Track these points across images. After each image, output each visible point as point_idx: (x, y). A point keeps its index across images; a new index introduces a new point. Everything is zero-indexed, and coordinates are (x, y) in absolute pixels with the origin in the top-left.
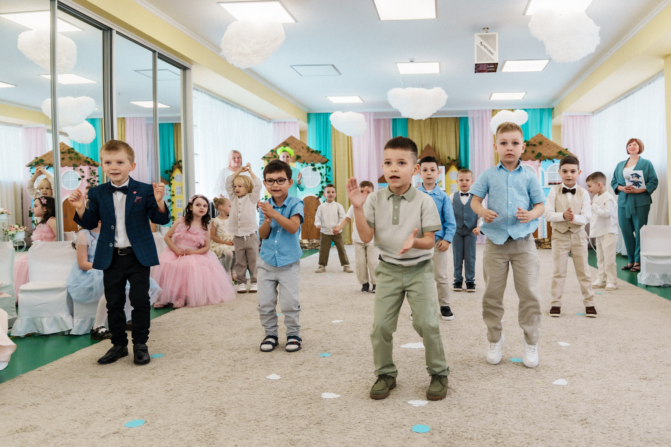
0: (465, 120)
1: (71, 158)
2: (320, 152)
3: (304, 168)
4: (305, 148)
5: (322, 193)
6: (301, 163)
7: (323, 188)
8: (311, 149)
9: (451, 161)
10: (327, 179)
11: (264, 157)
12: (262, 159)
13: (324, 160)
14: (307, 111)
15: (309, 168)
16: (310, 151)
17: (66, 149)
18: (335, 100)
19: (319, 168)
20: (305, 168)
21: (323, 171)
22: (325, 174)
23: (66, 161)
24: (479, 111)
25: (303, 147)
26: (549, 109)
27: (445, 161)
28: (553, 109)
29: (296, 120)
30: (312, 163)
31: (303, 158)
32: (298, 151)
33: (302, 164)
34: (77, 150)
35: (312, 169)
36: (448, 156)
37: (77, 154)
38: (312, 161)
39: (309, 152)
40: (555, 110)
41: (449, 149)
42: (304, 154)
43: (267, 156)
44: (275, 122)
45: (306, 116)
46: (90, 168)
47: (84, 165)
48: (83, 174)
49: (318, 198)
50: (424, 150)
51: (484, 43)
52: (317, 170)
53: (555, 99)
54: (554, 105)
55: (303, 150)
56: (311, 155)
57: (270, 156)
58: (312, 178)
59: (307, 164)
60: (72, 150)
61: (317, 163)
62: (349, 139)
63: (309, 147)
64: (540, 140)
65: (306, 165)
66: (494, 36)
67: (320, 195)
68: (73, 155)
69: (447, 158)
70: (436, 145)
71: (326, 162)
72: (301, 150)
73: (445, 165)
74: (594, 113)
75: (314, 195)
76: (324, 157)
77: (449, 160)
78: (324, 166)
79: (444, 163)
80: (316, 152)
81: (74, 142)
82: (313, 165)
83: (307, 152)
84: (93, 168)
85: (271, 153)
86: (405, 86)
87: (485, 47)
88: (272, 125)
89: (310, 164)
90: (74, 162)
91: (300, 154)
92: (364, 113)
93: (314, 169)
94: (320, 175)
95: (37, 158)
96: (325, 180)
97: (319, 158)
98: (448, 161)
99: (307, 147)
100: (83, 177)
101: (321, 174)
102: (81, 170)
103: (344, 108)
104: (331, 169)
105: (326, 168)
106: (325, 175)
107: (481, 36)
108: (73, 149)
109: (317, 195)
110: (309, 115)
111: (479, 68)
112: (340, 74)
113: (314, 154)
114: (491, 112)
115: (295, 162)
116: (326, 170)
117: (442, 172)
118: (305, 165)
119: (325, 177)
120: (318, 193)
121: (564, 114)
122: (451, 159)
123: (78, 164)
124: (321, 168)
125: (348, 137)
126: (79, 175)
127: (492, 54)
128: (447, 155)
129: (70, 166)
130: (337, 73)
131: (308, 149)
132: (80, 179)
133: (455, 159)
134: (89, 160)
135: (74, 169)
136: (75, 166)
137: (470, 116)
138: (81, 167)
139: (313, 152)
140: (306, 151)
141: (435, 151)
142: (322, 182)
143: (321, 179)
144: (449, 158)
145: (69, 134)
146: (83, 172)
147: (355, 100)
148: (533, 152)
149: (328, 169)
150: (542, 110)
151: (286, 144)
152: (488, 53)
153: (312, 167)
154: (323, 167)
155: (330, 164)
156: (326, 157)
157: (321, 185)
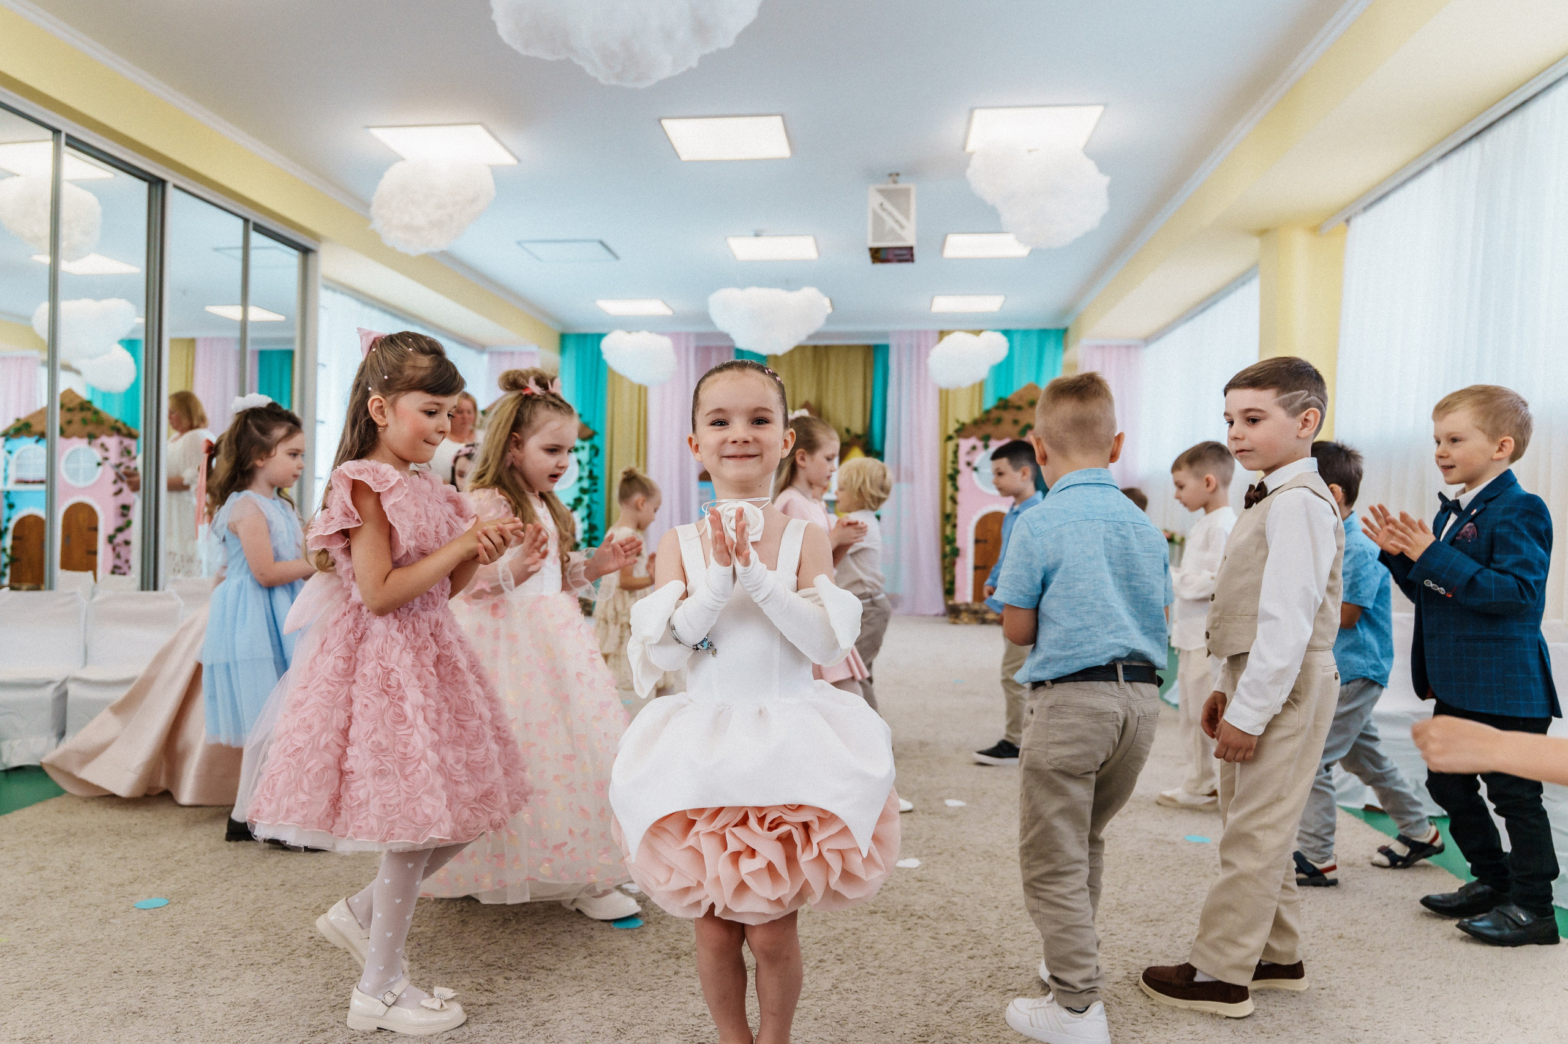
0: (884, 349)
1: (85, 422)
5: (578, 501)
7: (583, 491)
10: (591, 472)
13: (587, 434)
14: (560, 329)
17: (77, 402)
18: (614, 307)
21: (584, 457)
22: (587, 462)
23: (76, 426)
24: (911, 332)
26: (1058, 330)
28: (1065, 331)
29: (533, 348)
34: (97, 404)
36: (847, 426)
37: (96, 412)
40: (1071, 335)
44: (491, 353)
45: (556, 341)
46: (121, 443)
47: (110, 435)
48: (106, 454)
51: (888, 206)
53: (1067, 311)
54: (1067, 322)
60: (87, 405)
62: (642, 392)
64: (1030, 398)
66: (906, 192)
68: (88, 415)
70: (823, 404)
71: (591, 438)
74: (1148, 340)
78: (587, 444)
81: (94, 390)
84: (127, 442)
86: (743, 286)
87: (890, 214)
88: (485, 357)
90: (90, 428)
92: (675, 336)
95: (18, 420)
96: (586, 474)
100: (106, 459)
102: (102, 445)
103: (630, 325)
104: (601, 453)
105: (590, 449)
106: (587, 465)
107: (882, 192)
108: (89, 402)
110: (563, 337)
111: (878, 255)
112: (617, 257)
114: (937, 336)
116: (590, 455)
119: (587, 468)
121: (1085, 342)
123: (97, 432)
125: (640, 387)
126: (97, 454)
127: (902, 227)
129: (81, 437)
130: (610, 257)
132: (99, 464)
133: (859, 432)
134: (119, 425)
135: (90, 443)
136: (91, 437)
137: (892, 342)
138: (104, 439)
142: (580, 479)
143: (580, 472)
144: (848, 430)
145: (82, 370)
146: (107, 450)
147: (654, 307)
148: (1016, 422)
149: (593, 452)
150: (1044, 332)
152: (896, 227)
154: (583, 448)
155: (596, 440)
156: (591, 426)
157: (578, 486)
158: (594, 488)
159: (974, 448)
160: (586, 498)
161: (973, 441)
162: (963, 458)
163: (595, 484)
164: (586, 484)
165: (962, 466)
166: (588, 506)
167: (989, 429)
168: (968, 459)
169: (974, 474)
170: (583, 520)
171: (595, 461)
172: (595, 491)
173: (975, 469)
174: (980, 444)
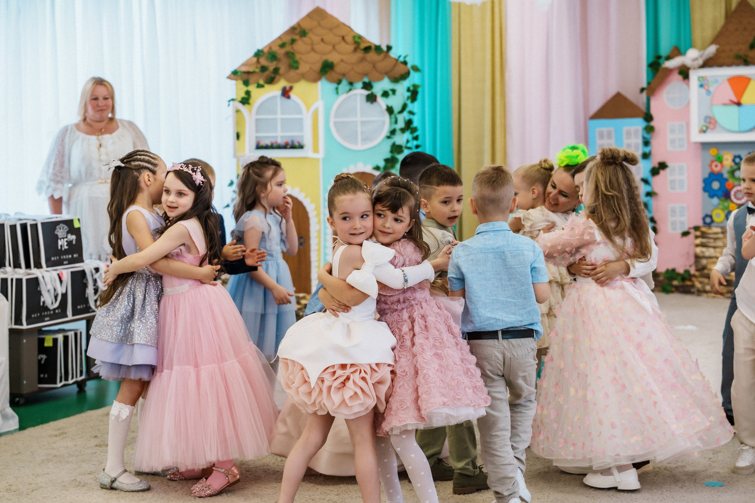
2: (389, 49)
3: (343, 97)
4: (349, 39)
5: (391, 162)
6: (333, 81)
7: (397, 149)
8: (365, 41)
10: (409, 122)
11: (235, 73)
12: (229, 78)
13: (401, 70)
15: (356, 95)
16: (363, 46)
19: (385, 94)
20: (346, 95)
21: (396, 101)
22: (402, 107)
25: (343, 38)
30: (366, 80)
31: (340, 69)
32: (330, 47)
33: (336, 84)
35: (364, 99)
38: (366, 74)
39: (359, 51)
42: (344, 57)
43: (245, 69)
52: (380, 99)
55: (343, 44)
56: (362, 60)
57: (251, 70)
58: (363, 123)
59: (351, 84)
61: (380, 79)
63: (360, 37)
65: (349, 88)
67: (385, 168)
71: (406, 75)
72: (337, 47)
75: (368, 169)
76: (399, 61)
78: (400, 86)
80: (378, 49)
82: (367, 86)
83: (355, 50)
85: (255, 59)
89: (360, 85)
91: (334, 58)
93: (371, 98)
94: (387, 115)
96: (400, 125)
97: (384, 66)
99: (354, 37)
101: (390, 110)
106: (402, 112)
109: (377, 168)
113: (372, 56)
115: (315, 80)
116: (404, 99)
118: (345, 86)
119: (401, 118)
120: (382, 164)
124: (390, 93)
131: (358, 40)
139: (369, 49)
140: (352, 47)
142: (392, 133)
143: (391, 124)
149: (410, 95)
151: (297, 32)
153: (366, 92)
154: (395, 91)
157: (390, 142)
158: (416, 142)
163: (416, 138)
164: (400, 139)
171: (414, 107)
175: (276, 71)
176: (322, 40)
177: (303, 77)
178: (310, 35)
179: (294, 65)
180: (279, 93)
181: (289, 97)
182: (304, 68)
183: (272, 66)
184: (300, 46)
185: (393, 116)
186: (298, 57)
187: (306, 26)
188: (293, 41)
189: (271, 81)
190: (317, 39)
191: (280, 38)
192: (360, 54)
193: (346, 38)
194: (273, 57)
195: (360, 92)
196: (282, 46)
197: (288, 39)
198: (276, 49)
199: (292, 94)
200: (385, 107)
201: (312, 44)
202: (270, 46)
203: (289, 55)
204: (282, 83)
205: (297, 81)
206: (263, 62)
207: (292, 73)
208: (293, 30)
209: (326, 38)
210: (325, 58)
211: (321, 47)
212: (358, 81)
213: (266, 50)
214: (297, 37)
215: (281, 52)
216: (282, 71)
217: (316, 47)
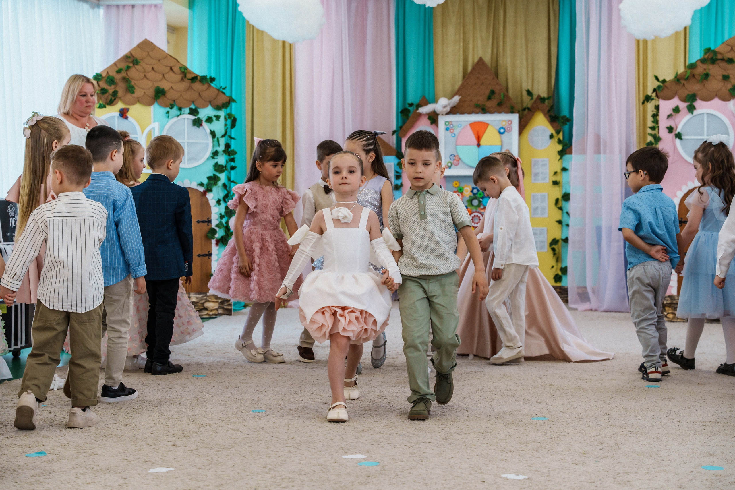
2: (212, 79)
3: (173, 121)
4: (176, 69)
5: (213, 180)
6: (165, 106)
7: (219, 168)
8: (191, 73)
9: (535, 102)
10: (227, 146)
13: (222, 100)
15: (184, 119)
16: (189, 76)
19: (209, 120)
20: (175, 119)
21: (219, 127)
22: (223, 132)
25: (171, 68)
27: (522, 102)
30: (193, 107)
31: (171, 95)
32: (161, 76)
33: (168, 109)
35: (191, 123)
36: (529, 88)
38: (193, 102)
39: (185, 80)
41: (532, 69)
42: (173, 85)
49: (204, 194)
50: (471, 72)
52: (204, 124)
55: (171, 74)
56: (190, 88)
58: (189, 144)
59: (180, 109)
61: (205, 106)
62: (287, 49)
63: (186, 68)
65: (178, 113)
67: (209, 185)
69: (525, 93)
70: (501, 61)
71: (226, 104)
72: (166, 76)
73: (518, 112)
75: (194, 185)
76: (220, 91)
77: (530, 98)
78: (222, 113)
79: (519, 107)
80: (203, 79)
82: (194, 112)
83: (182, 79)
88: (101, 12)
89: (187, 110)
91: (165, 85)
93: (197, 123)
94: (210, 137)
96: (222, 148)
97: (208, 94)
98: (527, 101)
99: (180, 68)
101: (213, 134)
104: (237, 123)
105: (226, 119)
106: (223, 136)
109: (202, 184)
113: (197, 86)
115: (150, 104)
116: (226, 125)
117: (511, 130)
118: (174, 111)
119: (223, 141)
120: (206, 182)
122: (535, 97)
124: (214, 119)
125: (284, 44)
128: (526, 85)
131: (184, 72)
133: (544, 94)
139: (194, 79)
140: (179, 77)
141: (496, 74)
142: (215, 154)
143: (214, 146)
144: (529, 93)
149: (229, 122)
151: (130, 60)
153: (193, 117)
154: (218, 117)
155: (234, 109)
156: (227, 92)
157: (213, 162)
158: (233, 164)
159: (677, 110)
160: (223, 177)
161: (675, 102)
162: (663, 123)
163: (233, 160)
164: (222, 160)
165: (663, 133)
166: (225, 186)
167: (694, 87)
168: (671, 123)
169: (678, 141)
170: (219, 202)
171: (233, 133)
172: (233, 168)
173: (679, 136)
174: (683, 106)
175: (115, 93)
176: (153, 68)
177: (138, 100)
178: (142, 63)
179: (130, 89)
180: (117, 114)
181: (126, 118)
182: (139, 93)
183: (111, 89)
184: (134, 73)
185: (216, 139)
186: (133, 83)
187: (138, 55)
188: (128, 68)
189: (111, 103)
190: (148, 68)
191: (115, 64)
192: (186, 84)
193: (173, 68)
194: (111, 81)
195: (187, 118)
196: (119, 71)
197: (123, 65)
198: (113, 74)
199: (128, 114)
200: (209, 131)
201: (145, 72)
202: (107, 71)
203: (125, 80)
204: (120, 105)
205: (133, 104)
206: (103, 85)
207: (129, 96)
208: (126, 58)
209: (155, 67)
210: (156, 85)
211: (151, 75)
212: (186, 107)
213: (104, 75)
214: (131, 65)
215: (118, 77)
216: (120, 94)
217: (148, 75)
